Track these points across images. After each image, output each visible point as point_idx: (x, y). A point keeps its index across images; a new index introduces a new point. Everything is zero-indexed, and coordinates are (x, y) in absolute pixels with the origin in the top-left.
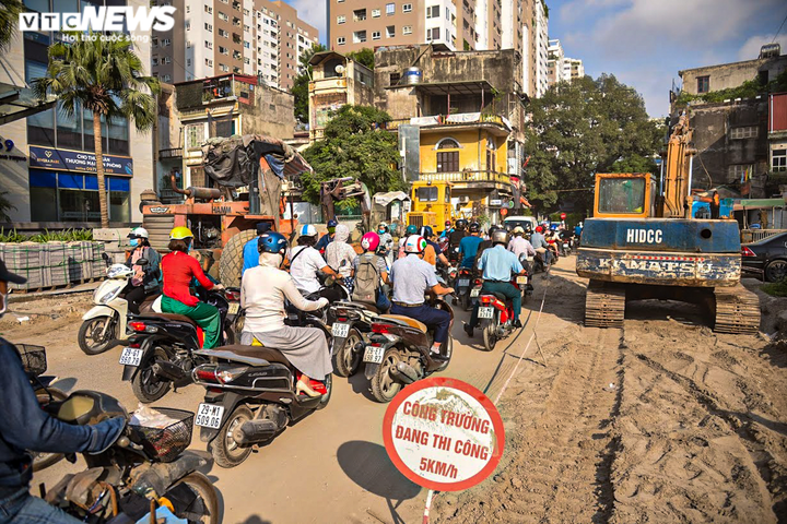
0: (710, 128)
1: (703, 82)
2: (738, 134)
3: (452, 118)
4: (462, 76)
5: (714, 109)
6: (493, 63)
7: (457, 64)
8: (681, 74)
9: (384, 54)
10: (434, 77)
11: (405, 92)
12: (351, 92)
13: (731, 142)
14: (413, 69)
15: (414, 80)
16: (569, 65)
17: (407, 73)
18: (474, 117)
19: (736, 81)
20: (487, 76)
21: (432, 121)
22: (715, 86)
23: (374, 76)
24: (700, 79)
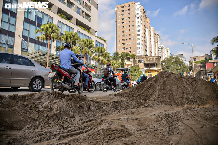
0: (196, 68)
1: (195, 59)
2: (202, 69)
3: (151, 68)
4: (151, 61)
5: (197, 65)
6: (157, 59)
7: (150, 59)
8: (190, 58)
9: (137, 57)
10: (146, 61)
11: (142, 64)
12: (132, 64)
13: (201, 71)
14: (143, 60)
15: (143, 62)
16: (166, 49)
17: (141, 60)
18: (154, 68)
19: (201, 59)
20: (155, 61)
21: (147, 69)
22: (197, 60)
23: (135, 60)
24: (194, 59)
